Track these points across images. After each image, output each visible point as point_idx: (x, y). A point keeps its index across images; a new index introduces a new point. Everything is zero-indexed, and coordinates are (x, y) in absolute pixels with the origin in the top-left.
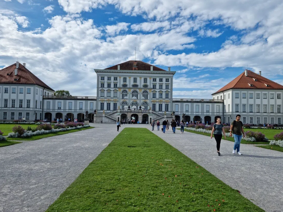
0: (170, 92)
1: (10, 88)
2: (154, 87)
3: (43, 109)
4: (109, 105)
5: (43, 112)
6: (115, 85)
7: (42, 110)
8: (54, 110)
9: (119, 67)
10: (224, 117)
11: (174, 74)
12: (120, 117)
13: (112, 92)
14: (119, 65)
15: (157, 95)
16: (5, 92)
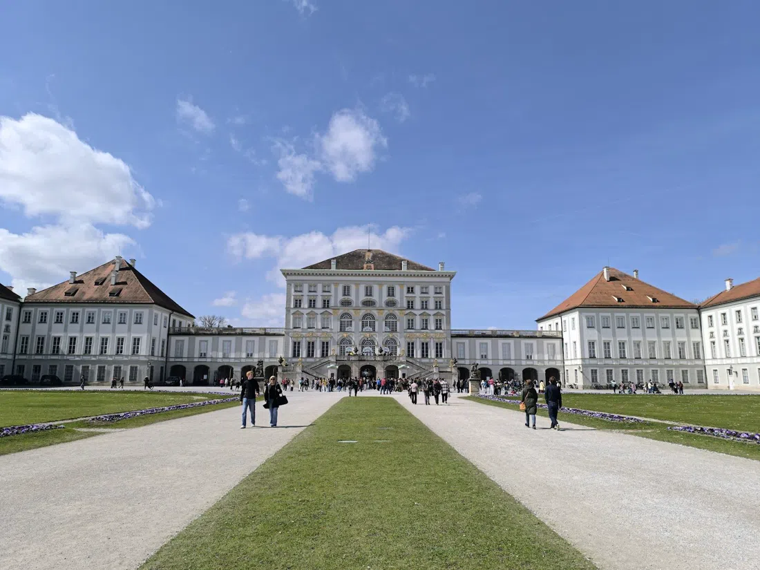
0: (443, 315)
1: (100, 312)
2: (410, 305)
3: (167, 358)
4: (311, 346)
5: (168, 364)
6: (326, 304)
7: (164, 360)
8: (190, 360)
9: (333, 263)
10: (566, 369)
11: (453, 276)
12: (335, 372)
13: (319, 317)
14: (333, 259)
15: (418, 324)
16: (89, 321)
